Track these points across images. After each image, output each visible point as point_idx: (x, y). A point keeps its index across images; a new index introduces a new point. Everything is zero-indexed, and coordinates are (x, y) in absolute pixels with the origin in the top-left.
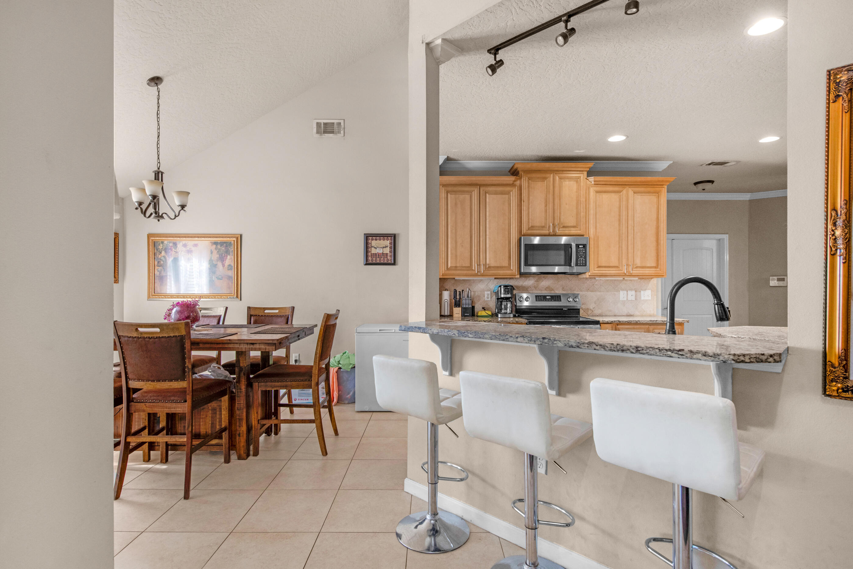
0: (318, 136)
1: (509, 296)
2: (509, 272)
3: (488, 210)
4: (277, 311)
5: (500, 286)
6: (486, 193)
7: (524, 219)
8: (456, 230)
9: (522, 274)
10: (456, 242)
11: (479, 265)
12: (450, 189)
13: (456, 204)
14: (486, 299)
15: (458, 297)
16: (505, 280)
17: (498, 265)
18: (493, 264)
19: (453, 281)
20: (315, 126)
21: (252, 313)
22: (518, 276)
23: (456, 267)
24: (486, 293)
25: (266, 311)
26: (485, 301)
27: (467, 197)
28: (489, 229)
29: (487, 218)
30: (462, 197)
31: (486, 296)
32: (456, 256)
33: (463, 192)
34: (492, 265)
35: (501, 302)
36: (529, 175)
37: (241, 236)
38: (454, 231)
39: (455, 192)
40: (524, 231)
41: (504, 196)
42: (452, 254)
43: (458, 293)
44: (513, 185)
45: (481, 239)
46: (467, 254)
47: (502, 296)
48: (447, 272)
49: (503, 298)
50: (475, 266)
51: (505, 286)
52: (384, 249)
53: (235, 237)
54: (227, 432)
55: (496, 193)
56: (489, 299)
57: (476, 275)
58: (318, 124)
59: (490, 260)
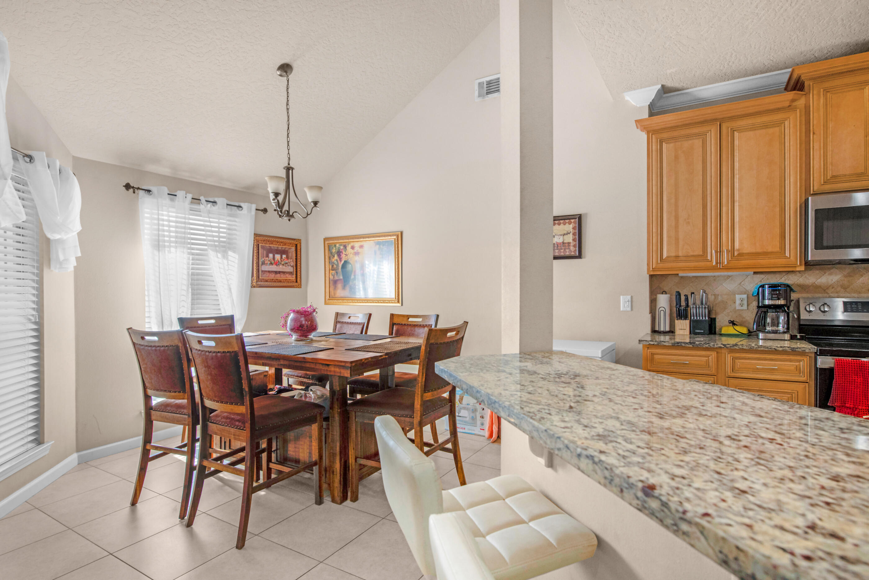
0: (480, 99)
1: (781, 302)
2: (782, 261)
3: (736, 159)
4: (420, 320)
5: (763, 286)
6: (733, 131)
7: (816, 163)
8: (677, 200)
9: (809, 265)
10: (677, 218)
11: (719, 252)
12: (665, 135)
13: (676, 157)
14: (738, 307)
15: (683, 303)
16: (778, 276)
17: (759, 250)
18: (748, 248)
19: (676, 280)
20: (476, 87)
21: (396, 321)
22: (802, 268)
23: (677, 257)
24: (738, 297)
25: (410, 319)
26: (735, 311)
27: (697, 143)
28: (740, 190)
29: (736, 172)
30: (686, 144)
31: (738, 302)
32: (677, 239)
33: (688, 137)
34: (745, 251)
35: (766, 313)
36: (827, 85)
37: (402, 233)
38: (673, 201)
39: (674, 139)
40: (815, 186)
41: (771, 131)
42: (669, 237)
43: (683, 298)
44: (790, 108)
45: (724, 209)
46: (698, 236)
47: (767, 302)
48: (661, 265)
49: (769, 307)
50: (711, 254)
51: (774, 287)
52: (565, 236)
53: (395, 235)
55: (753, 128)
56: (745, 307)
57: (714, 269)
58: (480, 84)
59: (741, 243)
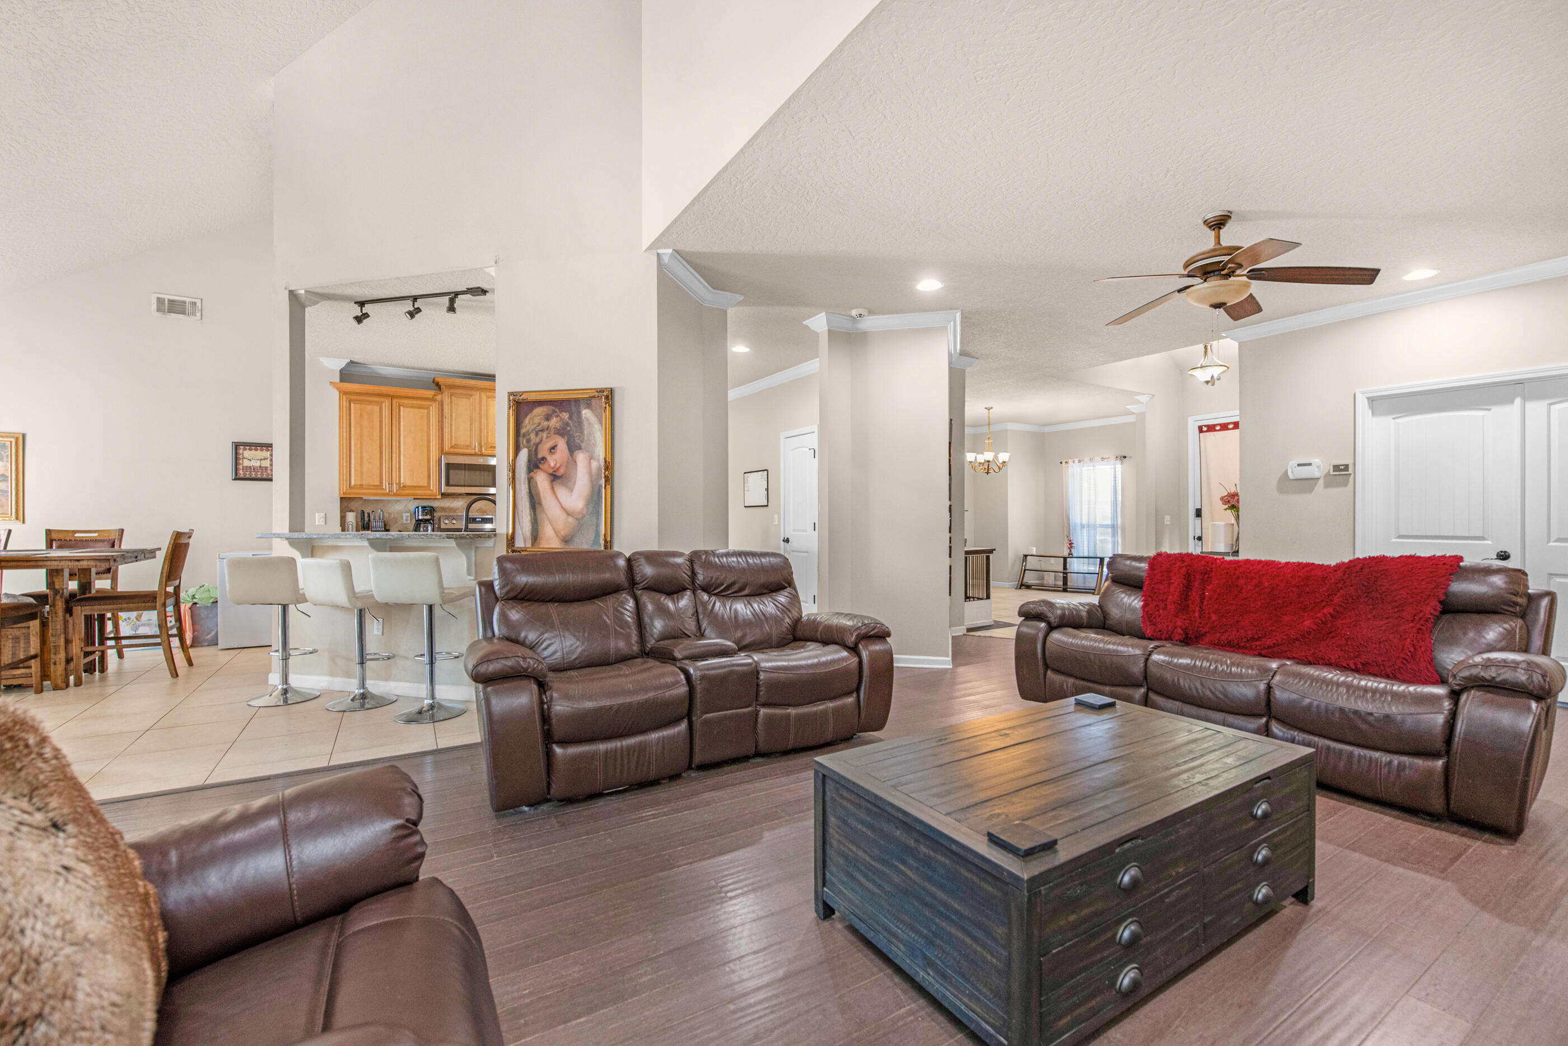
0: (159, 314)
1: (428, 517)
2: (428, 492)
3: (402, 424)
4: (96, 535)
5: (418, 507)
6: (399, 406)
7: (447, 436)
8: (361, 444)
9: (444, 495)
10: (361, 458)
11: (391, 484)
12: (353, 397)
13: (361, 415)
14: (405, 522)
15: (366, 519)
16: (429, 501)
17: (415, 484)
18: (408, 484)
19: (361, 502)
20: (154, 301)
21: (54, 536)
22: (440, 497)
23: (362, 485)
24: (404, 514)
25: (77, 535)
26: (403, 524)
27: (376, 408)
28: (404, 444)
29: (402, 432)
30: (369, 407)
31: (404, 518)
32: (362, 473)
33: (370, 402)
34: (407, 484)
35: (420, 524)
36: (452, 391)
37: (24, 436)
38: (359, 445)
39: (360, 402)
40: (447, 448)
41: (422, 410)
42: (355, 470)
43: (366, 515)
44: (433, 399)
45: (394, 456)
46: (377, 472)
47: (420, 517)
48: (349, 491)
49: (422, 520)
50: (386, 485)
51: (423, 507)
52: (262, 461)
53: (13, 437)
54: (38, 659)
55: (412, 407)
56: (409, 522)
57: (388, 495)
58: (160, 301)
59: (404, 479)
